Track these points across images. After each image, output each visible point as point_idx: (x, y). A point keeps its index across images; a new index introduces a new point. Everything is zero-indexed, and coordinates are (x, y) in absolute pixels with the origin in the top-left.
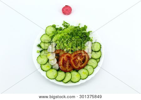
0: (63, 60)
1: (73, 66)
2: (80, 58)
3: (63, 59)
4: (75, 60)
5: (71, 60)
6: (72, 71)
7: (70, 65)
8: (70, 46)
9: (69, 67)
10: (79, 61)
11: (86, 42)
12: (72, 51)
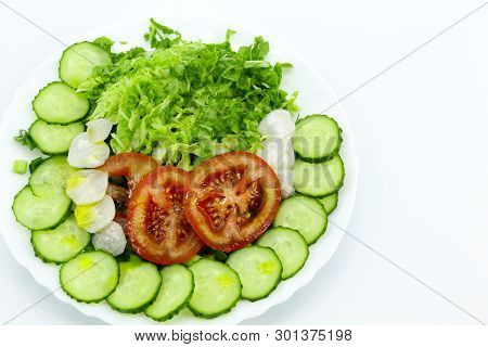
0: (151, 205)
1: (202, 232)
2: (238, 193)
3: (150, 197)
4: (210, 199)
5: (188, 204)
6: (197, 257)
7: (186, 227)
8: (185, 134)
9: (181, 238)
10: (229, 207)
11: (266, 112)
12: (193, 157)
